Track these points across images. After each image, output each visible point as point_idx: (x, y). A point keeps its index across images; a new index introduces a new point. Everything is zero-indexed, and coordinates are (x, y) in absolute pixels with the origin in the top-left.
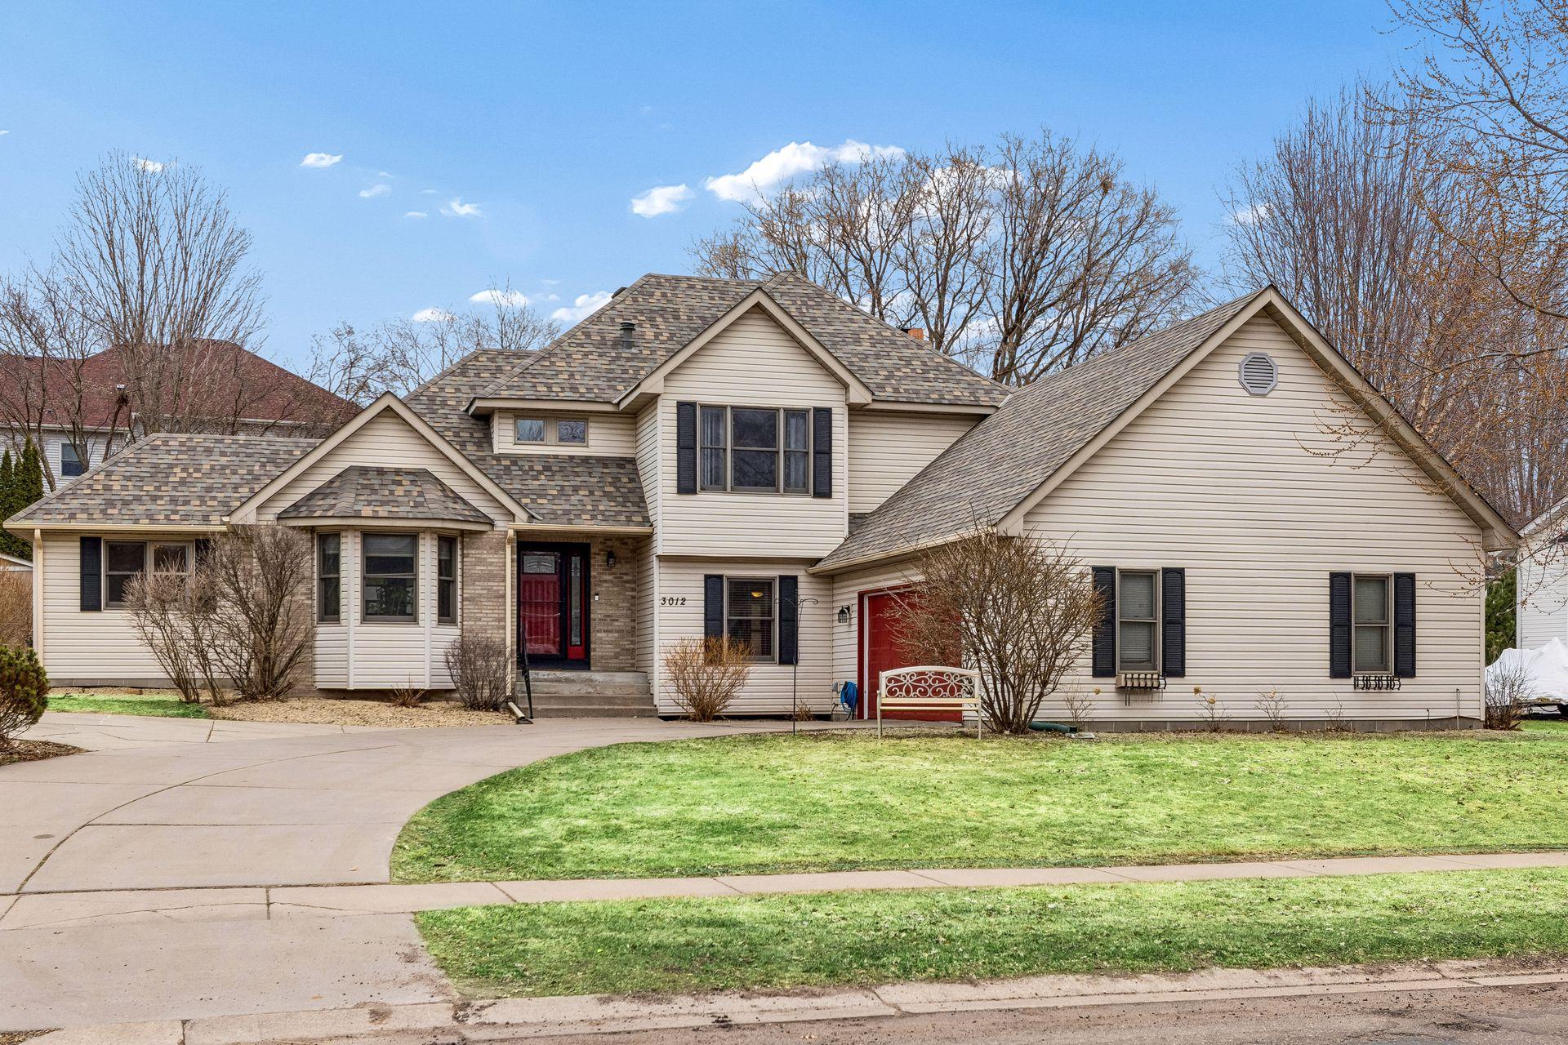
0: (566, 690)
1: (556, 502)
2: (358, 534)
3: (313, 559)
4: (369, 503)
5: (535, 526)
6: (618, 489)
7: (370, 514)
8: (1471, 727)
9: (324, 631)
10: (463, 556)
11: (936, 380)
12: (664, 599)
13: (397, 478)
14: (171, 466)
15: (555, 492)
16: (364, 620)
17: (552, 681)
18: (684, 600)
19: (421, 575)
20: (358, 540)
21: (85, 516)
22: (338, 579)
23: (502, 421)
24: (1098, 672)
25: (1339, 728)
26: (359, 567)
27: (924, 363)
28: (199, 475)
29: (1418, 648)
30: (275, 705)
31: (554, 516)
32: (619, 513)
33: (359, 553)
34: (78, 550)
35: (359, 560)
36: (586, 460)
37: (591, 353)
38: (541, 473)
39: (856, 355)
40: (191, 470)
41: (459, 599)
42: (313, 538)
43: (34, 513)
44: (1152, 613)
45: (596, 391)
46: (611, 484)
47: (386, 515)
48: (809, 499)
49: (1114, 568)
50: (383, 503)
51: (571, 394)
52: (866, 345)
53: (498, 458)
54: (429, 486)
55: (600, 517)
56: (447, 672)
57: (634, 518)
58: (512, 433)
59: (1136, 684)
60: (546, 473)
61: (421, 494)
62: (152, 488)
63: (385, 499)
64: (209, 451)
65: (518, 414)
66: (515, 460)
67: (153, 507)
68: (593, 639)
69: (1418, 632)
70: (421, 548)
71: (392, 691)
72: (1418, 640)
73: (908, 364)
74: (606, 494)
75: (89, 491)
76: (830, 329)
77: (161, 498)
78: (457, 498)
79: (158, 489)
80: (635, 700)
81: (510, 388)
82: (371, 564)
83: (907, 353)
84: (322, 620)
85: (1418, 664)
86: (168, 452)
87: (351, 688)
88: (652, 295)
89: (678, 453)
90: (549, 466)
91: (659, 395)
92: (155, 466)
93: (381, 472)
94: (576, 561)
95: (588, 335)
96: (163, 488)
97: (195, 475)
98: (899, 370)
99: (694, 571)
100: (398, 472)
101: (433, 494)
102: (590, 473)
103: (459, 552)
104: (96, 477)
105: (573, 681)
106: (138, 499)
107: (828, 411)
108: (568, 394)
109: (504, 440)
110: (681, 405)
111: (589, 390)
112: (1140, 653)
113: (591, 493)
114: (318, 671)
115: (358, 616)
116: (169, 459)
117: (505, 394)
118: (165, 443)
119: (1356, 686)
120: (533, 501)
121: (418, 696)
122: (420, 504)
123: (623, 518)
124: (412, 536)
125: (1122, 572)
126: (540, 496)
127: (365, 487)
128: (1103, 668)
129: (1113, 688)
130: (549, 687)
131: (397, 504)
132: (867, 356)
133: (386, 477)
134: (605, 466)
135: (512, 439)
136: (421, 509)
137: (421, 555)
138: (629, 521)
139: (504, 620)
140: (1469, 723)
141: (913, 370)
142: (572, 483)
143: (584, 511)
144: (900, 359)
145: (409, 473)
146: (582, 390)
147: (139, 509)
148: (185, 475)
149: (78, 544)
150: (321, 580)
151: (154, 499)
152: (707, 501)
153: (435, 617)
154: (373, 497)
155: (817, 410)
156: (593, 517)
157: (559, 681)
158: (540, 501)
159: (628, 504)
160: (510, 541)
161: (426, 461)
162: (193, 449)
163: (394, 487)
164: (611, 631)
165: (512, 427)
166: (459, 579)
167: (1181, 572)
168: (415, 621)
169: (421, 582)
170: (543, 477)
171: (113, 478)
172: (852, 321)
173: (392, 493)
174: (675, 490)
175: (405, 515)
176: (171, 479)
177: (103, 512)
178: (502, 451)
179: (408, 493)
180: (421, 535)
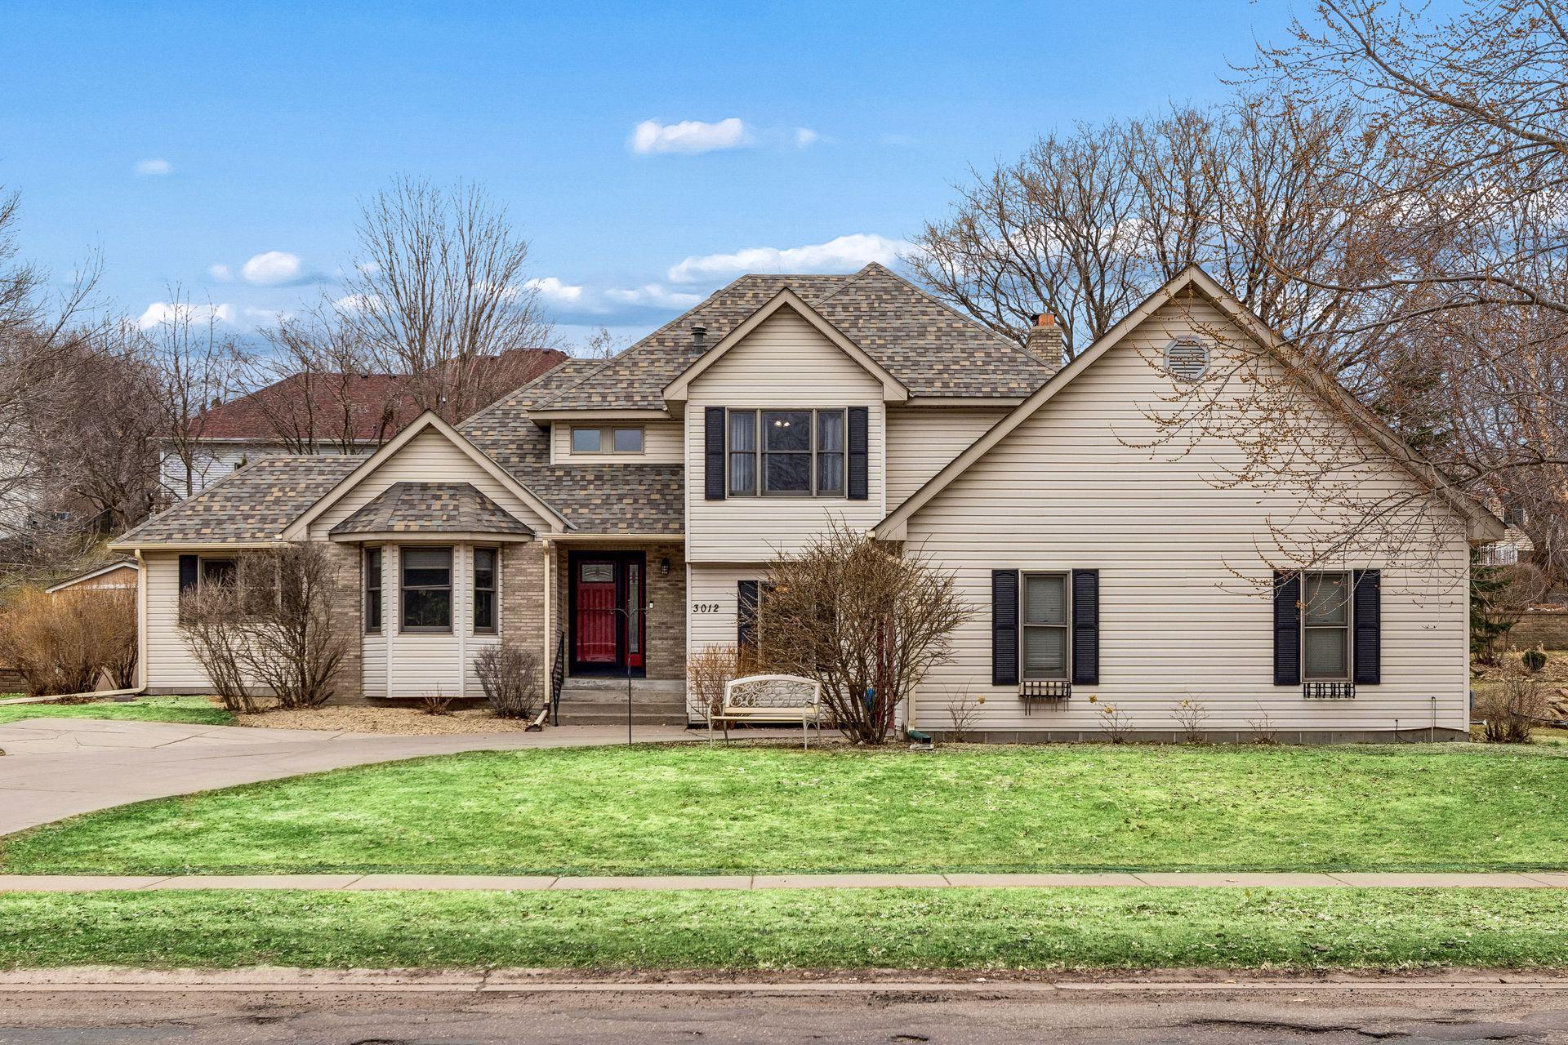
0: (602, 698)
1: (597, 511)
2: (396, 548)
3: (361, 573)
4: (404, 518)
5: (569, 536)
6: (663, 496)
7: (402, 528)
8: (1452, 739)
9: (370, 641)
10: (504, 567)
11: (994, 372)
12: (696, 606)
13: (438, 493)
14: (271, 486)
15: (599, 501)
16: (402, 631)
17: (592, 689)
18: (717, 607)
19: (455, 587)
20: (397, 554)
21: (181, 536)
22: (380, 591)
23: (559, 432)
24: (999, 679)
25: (1266, 739)
26: (396, 580)
27: (988, 355)
28: (293, 494)
29: (1383, 652)
30: (311, 712)
31: (591, 526)
32: (657, 521)
33: (396, 567)
34: (177, 568)
35: (396, 573)
36: (640, 468)
37: (659, 360)
38: (590, 482)
39: (914, 349)
40: (287, 490)
41: (500, 608)
42: (361, 553)
43: (137, 534)
44: (1064, 619)
45: (650, 398)
46: (658, 492)
47: (417, 529)
48: (845, 502)
49: (1016, 571)
50: (418, 518)
51: (624, 403)
52: (931, 338)
53: (552, 469)
54: (465, 500)
55: (636, 525)
56: (478, 680)
57: (671, 526)
58: (568, 444)
59: (1036, 692)
60: (596, 483)
61: (456, 508)
62: (247, 508)
63: (421, 513)
64: (309, 470)
65: (575, 425)
66: (568, 470)
67: (244, 526)
68: (647, 646)
69: (1383, 634)
70: (456, 561)
71: (422, 699)
72: (1383, 643)
73: (971, 355)
74: (651, 503)
75: (190, 513)
76: (897, 323)
77: (253, 517)
78: (497, 510)
79: (253, 508)
80: (668, 708)
81: (564, 399)
82: (409, 577)
83: (973, 344)
84: (369, 631)
85: (1383, 670)
86: (272, 473)
87: (390, 696)
88: (742, 296)
89: (707, 460)
90: (601, 475)
91: (686, 402)
92: (257, 486)
93: (424, 487)
94: (633, 568)
95: (661, 342)
96: (258, 508)
97: (290, 494)
98: (957, 363)
99: (727, 577)
100: (440, 486)
101: (468, 506)
102: (641, 481)
103: (500, 563)
104: (200, 499)
105: (613, 689)
106: (232, 518)
107: (864, 410)
108: (623, 403)
109: (561, 451)
110: (709, 411)
111: (644, 398)
112: (1052, 660)
113: (636, 501)
114: (366, 680)
115: (396, 627)
116: (271, 479)
117: (557, 406)
118: (272, 464)
119: (1307, 694)
120: (574, 511)
121: (445, 704)
122: (453, 518)
123: (660, 525)
124: (447, 549)
125: (1027, 575)
126: (583, 506)
127: (405, 502)
128: (1004, 675)
129: (1015, 697)
130: (586, 694)
131: (431, 517)
132: (927, 350)
133: (428, 492)
134: (659, 473)
135: (568, 450)
136: (451, 523)
137: (455, 567)
138: (665, 528)
139: (542, 628)
140: (1451, 735)
141: (974, 363)
142: (619, 492)
143: (621, 520)
144: (963, 351)
145: (452, 487)
146: (637, 398)
147: (230, 527)
148: (281, 494)
149: (177, 562)
150: (368, 592)
151: (246, 517)
152: (734, 507)
153: (471, 627)
154: (410, 512)
155: (852, 410)
156: (630, 526)
157: (599, 688)
158: (580, 511)
159: (670, 511)
160: (548, 551)
161: (468, 475)
162: (295, 469)
163: (433, 502)
164: (666, 639)
165: (568, 438)
166: (500, 589)
167: (1094, 574)
168: (450, 631)
169: (455, 593)
170: (592, 487)
171: (216, 499)
172: (924, 313)
173: (429, 507)
174: (703, 496)
175: (435, 529)
176: (267, 499)
177: (198, 532)
178: (558, 462)
179: (444, 507)
180: (456, 548)
